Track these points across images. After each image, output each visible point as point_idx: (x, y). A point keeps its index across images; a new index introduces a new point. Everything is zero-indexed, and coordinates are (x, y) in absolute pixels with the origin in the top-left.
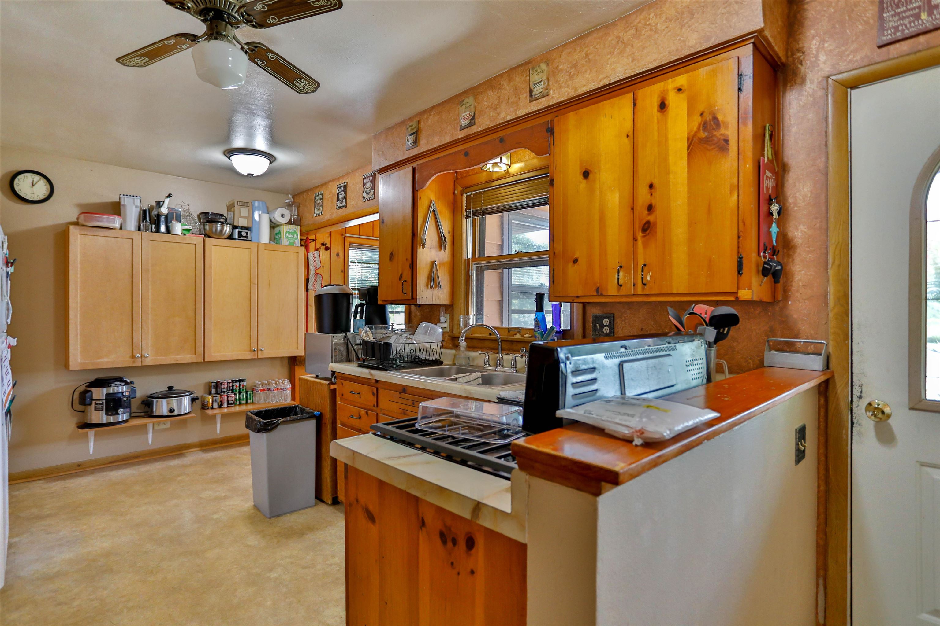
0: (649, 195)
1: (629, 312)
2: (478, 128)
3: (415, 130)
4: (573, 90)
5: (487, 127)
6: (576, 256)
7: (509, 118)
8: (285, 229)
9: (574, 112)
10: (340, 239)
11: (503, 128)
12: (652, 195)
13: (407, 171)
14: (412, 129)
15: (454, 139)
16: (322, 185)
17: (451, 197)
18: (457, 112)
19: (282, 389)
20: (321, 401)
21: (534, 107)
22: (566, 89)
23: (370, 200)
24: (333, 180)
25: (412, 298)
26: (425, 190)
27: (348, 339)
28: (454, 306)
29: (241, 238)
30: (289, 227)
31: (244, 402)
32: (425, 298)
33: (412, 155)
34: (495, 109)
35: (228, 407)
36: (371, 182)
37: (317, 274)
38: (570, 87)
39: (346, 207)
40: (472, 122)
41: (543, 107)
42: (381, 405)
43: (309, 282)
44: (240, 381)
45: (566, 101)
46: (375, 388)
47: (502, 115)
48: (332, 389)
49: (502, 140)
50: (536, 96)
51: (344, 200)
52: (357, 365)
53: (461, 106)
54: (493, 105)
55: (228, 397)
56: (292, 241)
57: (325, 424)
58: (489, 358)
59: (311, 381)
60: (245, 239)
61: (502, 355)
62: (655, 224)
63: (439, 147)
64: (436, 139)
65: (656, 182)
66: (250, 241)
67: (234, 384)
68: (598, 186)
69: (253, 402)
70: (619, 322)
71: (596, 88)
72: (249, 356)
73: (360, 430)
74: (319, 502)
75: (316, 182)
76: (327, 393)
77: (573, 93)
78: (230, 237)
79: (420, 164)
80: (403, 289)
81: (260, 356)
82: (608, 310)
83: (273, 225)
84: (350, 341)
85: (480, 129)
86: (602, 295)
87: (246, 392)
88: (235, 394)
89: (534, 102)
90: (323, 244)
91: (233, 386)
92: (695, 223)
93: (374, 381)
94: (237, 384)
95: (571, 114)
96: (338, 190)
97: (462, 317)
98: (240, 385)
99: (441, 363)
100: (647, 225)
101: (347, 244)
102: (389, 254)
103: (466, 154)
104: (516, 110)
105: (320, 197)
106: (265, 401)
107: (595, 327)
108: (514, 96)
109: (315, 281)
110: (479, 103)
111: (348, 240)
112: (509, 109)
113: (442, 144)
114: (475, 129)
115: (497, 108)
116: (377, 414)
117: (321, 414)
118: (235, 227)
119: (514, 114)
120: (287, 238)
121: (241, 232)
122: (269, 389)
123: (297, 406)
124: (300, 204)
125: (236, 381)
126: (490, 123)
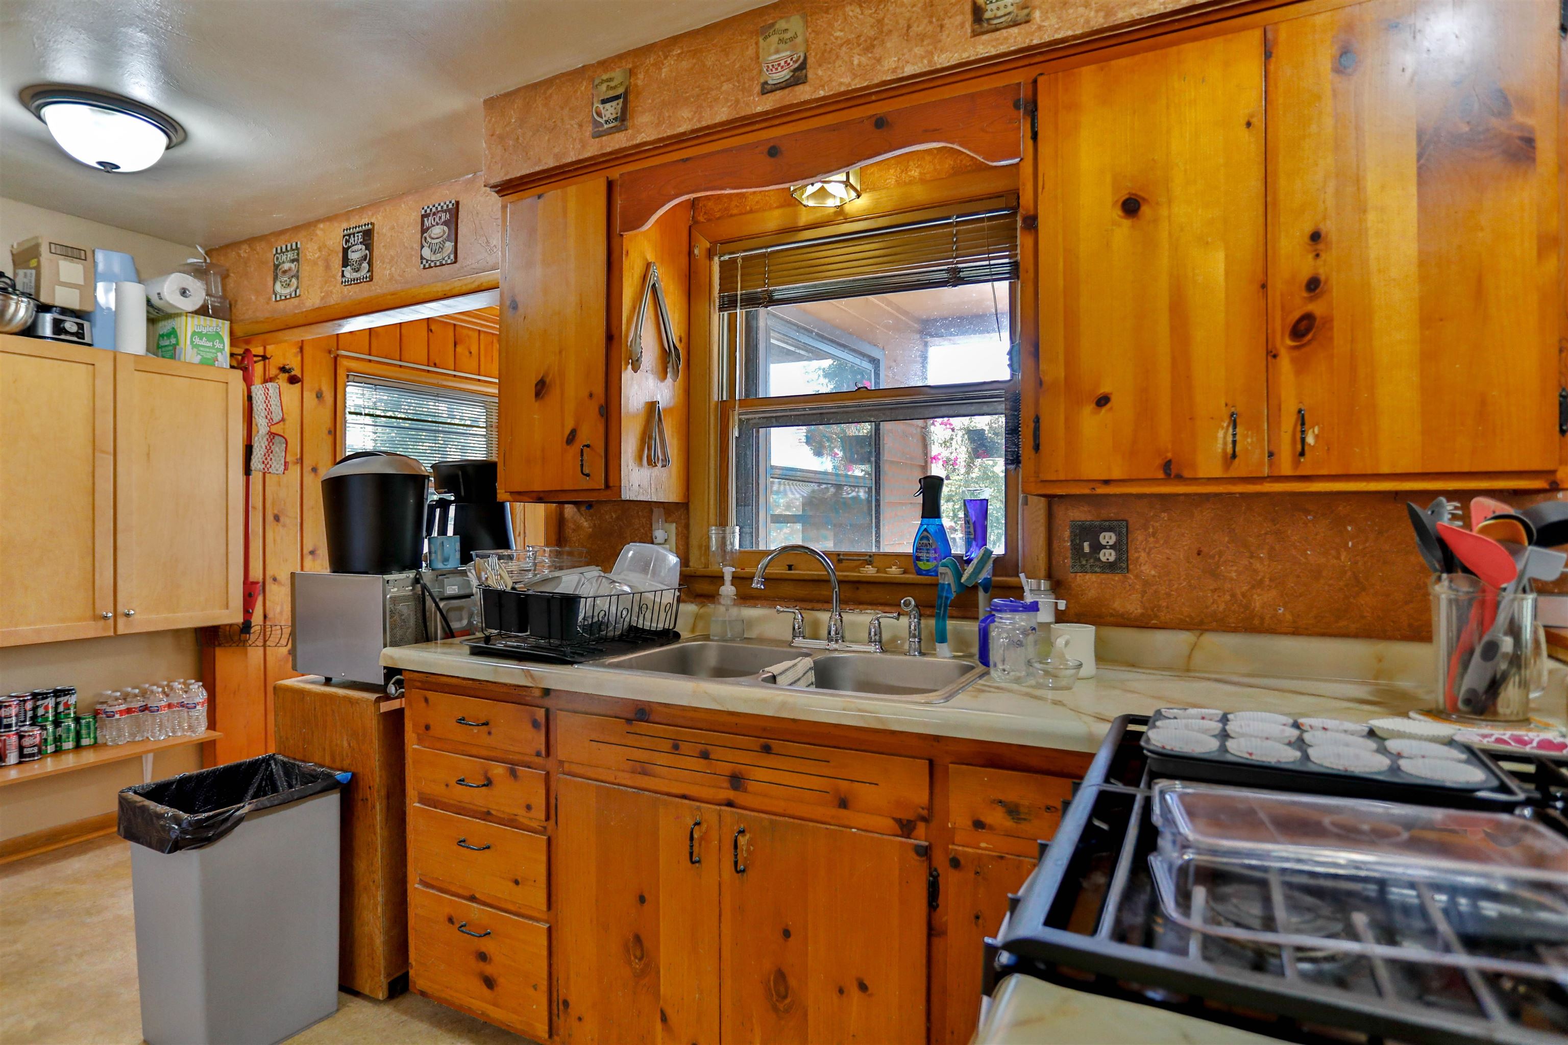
0: (1310, 256)
1: (1164, 515)
2: (816, 89)
3: (621, 90)
4: (1102, 14)
5: (843, 89)
6: (1104, 389)
7: (909, 70)
8: (188, 327)
9: (1093, 67)
10: (328, 361)
11: (884, 95)
12: (1317, 255)
13: (596, 185)
14: (609, 88)
15: (743, 114)
16: (296, 229)
17: (684, 260)
18: (750, 52)
19: (182, 705)
20: (354, 744)
21: (985, 47)
22: (1081, 10)
23: (442, 265)
24: (330, 219)
25: (607, 487)
26: (636, 236)
27: (424, 587)
28: (691, 507)
29: (63, 337)
30: (202, 323)
31: (69, 745)
32: (636, 486)
33: (609, 150)
34: (869, 48)
35: (20, 763)
36: (446, 223)
37: (272, 435)
38: (1094, 5)
39: (371, 280)
40: (798, 77)
41: (1012, 48)
42: (562, 751)
43: (254, 453)
44: (57, 693)
45: (1075, 37)
46: (543, 711)
47: (890, 62)
48: (385, 713)
49: (880, 123)
50: (995, 22)
51: (365, 265)
52: (468, 652)
53: (765, 38)
54: (862, 39)
55: (21, 737)
56: (209, 356)
57: (365, 800)
58: (802, 621)
59: (316, 694)
60: (75, 339)
61: (840, 615)
62: (1328, 321)
63: (693, 131)
64: (686, 113)
65: (1329, 227)
66: (90, 345)
67: (39, 703)
68: (1164, 235)
69: (96, 742)
70: (1140, 538)
71: (1168, 10)
72: (91, 630)
73: (489, 813)
74: (346, 996)
75: (281, 218)
76: (372, 726)
77: (1101, 20)
78: (30, 331)
79: (629, 173)
80: (582, 465)
81: (121, 630)
82: (1111, 512)
83: (154, 314)
84: (431, 594)
85: (822, 93)
86: (1180, 478)
87: (77, 720)
88: (44, 728)
89: (985, 37)
90: (283, 369)
91: (35, 709)
92: (1441, 320)
93: (537, 693)
94: (51, 702)
95: (1085, 70)
96: (347, 241)
97: (713, 530)
98: (57, 704)
99: (677, 636)
100: (1304, 322)
101: (341, 373)
102: (534, 382)
103: (773, 152)
104: (931, 53)
105: (290, 255)
106: (133, 735)
107: (1077, 550)
108: (926, 21)
109: (269, 451)
110: (817, 33)
111: (344, 363)
112: (910, 50)
113: (704, 124)
114: (804, 93)
115: (873, 46)
116: (548, 773)
117: (354, 775)
118: (44, 308)
119: (926, 62)
120: (194, 346)
121: (63, 321)
122: (145, 708)
123: (272, 757)
124: (228, 270)
125: (44, 696)
126: (853, 80)
